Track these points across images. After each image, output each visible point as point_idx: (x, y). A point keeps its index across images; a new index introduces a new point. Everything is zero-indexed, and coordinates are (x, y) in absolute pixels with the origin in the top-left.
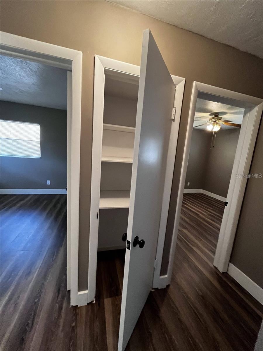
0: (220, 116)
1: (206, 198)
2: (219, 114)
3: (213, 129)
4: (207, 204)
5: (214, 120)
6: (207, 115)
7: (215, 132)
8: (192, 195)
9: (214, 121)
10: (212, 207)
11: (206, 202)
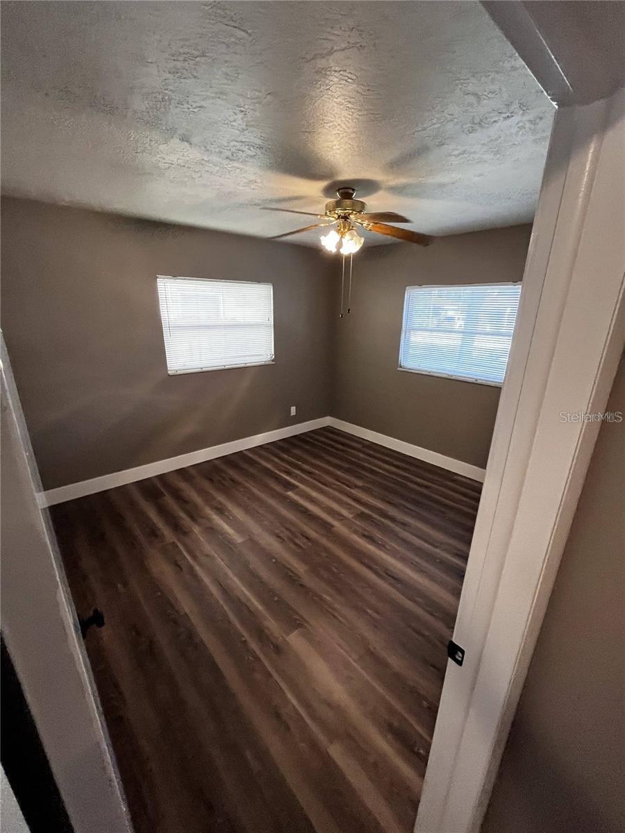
0: (359, 197)
1: (343, 444)
2: (353, 190)
3: (340, 245)
4: (346, 466)
5: (339, 211)
6: (313, 189)
7: (348, 258)
8: (307, 442)
9: (342, 218)
10: (360, 477)
11: (341, 459)
